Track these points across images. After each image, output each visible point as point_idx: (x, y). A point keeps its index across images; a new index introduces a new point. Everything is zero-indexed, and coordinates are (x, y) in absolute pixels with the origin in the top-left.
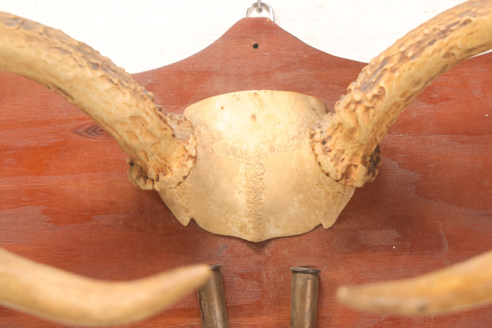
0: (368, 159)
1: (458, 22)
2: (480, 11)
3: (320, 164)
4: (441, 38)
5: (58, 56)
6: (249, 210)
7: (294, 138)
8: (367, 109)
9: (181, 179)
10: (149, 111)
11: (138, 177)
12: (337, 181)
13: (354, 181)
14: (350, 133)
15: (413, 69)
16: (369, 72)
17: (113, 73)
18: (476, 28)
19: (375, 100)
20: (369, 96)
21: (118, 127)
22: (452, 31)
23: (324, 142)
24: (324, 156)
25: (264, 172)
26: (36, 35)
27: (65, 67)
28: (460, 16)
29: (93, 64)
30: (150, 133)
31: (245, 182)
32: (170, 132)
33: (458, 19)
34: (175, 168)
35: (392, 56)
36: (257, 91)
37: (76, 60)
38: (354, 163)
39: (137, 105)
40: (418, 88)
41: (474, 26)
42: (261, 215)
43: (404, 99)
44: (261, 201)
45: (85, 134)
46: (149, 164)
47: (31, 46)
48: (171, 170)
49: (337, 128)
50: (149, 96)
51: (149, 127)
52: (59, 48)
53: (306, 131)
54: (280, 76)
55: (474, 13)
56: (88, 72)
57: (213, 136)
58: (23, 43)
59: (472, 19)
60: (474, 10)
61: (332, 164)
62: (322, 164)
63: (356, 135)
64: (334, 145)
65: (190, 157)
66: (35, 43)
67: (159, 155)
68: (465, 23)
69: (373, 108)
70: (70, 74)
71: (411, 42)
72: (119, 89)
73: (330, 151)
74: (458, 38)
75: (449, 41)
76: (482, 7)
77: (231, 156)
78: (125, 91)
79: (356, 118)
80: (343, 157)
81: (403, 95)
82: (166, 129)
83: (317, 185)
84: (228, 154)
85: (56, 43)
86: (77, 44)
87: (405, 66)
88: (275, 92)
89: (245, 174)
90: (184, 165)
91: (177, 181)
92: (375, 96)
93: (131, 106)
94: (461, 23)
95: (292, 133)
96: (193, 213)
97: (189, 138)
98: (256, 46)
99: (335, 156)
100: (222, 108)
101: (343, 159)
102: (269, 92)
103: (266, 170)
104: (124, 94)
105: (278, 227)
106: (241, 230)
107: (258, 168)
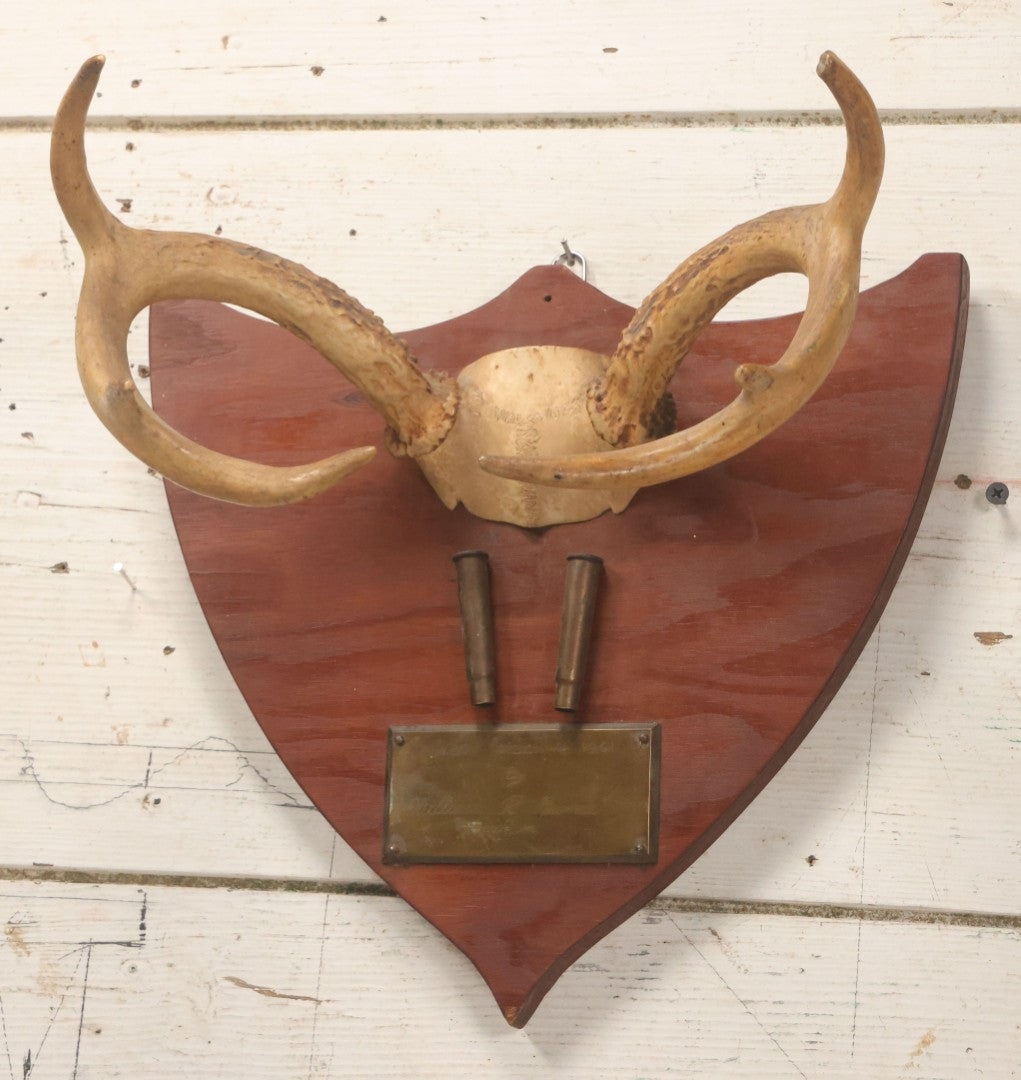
0: (648, 418)
2: (736, 238)
3: (594, 424)
4: (704, 268)
5: (294, 290)
7: (574, 400)
8: (637, 354)
9: (437, 443)
10: (397, 358)
12: (613, 444)
14: (624, 385)
15: (678, 306)
16: (638, 316)
17: (357, 313)
18: (733, 255)
19: (643, 343)
20: (637, 338)
21: (361, 375)
22: (712, 260)
23: (599, 399)
24: (598, 415)
25: (538, 440)
26: (271, 266)
27: (302, 302)
29: (335, 301)
30: (398, 384)
32: (423, 385)
33: (718, 247)
34: (430, 429)
35: (661, 292)
36: (537, 347)
37: (314, 296)
38: (632, 424)
39: (383, 351)
40: (687, 328)
41: (731, 253)
43: (675, 341)
46: (400, 423)
47: (265, 278)
48: (426, 432)
49: (611, 381)
50: (401, 344)
51: (396, 376)
52: (296, 282)
56: (328, 310)
57: (482, 398)
58: (256, 273)
59: (729, 246)
61: (607, 423)
62: (596, 424)
63: (630, 387)
64: (609, 401)
65: (448, 416)
66: (269, 275)
67: (412, 412)
68: (724, 251)
69: (642, 352)
70: (307, 310)
71: (677, 276)
72: (363, 330)
73: (605, 409)
74: (718, 267)
75: (710, 272)
77: (501, 422)
78: (370, 333)
79: (627, 367)
80: (620, 416)
81: (673, 337)
82: (418, 381)
84: (498, 419)
85: (293, 277)
86: (317, 279)
87: (671, 302)
88: (558, 348)
89: (516, 442)
90: (441, 427)
91: (433, 444)
92: (643, 338)
93: (376, 351)
94: (719, 251)
95: (573, 394)
96: (459, 493)
97: (448, 395)
98: (548, 299)
99: (611, 415)
100: (497, 367)
102: (551, 348)
103: (540, 438)
104: (368, 336)
105: (557, 509)
106: (514, 514)
107: (531, 435)
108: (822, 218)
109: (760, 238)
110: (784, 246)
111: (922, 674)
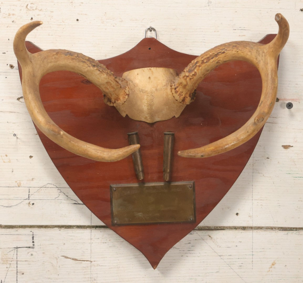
0: (191, 95)
1: (221, 52)
2: (228, 49)
3: (174, 97)
4: (215, 57)
5: (82, 64)
6: (148, 112)
7: (164, 86)
8: (190, 79)
9: (123, 102)
10: (112, 80)
11: (108, 101)
12: (180, 103)
13: (186, 102)
14: (185, 87)
15: (206, 66)
16: (191, 66)
17: (100, 68)
18: (227, 55)
19: (193, 76)
20: (191, 74)
21: (102, 86)
22: (219, 55)
23: (175, 89)
24: (176, 94)
26: (74, 57)
27: (84, 67)
28: (222, 50)
29: (93, 65)
30: (113, 87)
31: (146, 102)
32: (119, 86)
33: (221, 51)
34: (121, 98)
35: (199, 61)
36: (150, 68)
38: (186, 96)
39: (108, 78)
40: (208, 72)
41: (226, 54)
42: (153, 114)
44: (152, 109)
45: (86, 83)
46: (112, 97)
47: (73, 62)
49: (180, 84)
50: (112, 74)
51: (112, 85)
52: (82, 61)
53: (169, 83)
54: (159, 60)
55: (226, 49)
56: (92, 68)
57: (134, 85)
58: (71, 61)
59: (225, 51)
60: (226, 48)
61: (178, 97)
62: (175, 97)
63: (187, 87)
64: (179, 90)
65: (127, 94)
66: (74, 61)
67: (116, 94)
69: (193, 78)
70: (86, 70)
71: (205, 57)
72: (102, 73)
73: (178, 92)
74: (221, 57)
75: (218, 58)
76: (229, 48)
77: (141, 93)
78: (104, 73)
79: (187, 82)
80: (182, 94)
81: (203, 75)
83: (173, 103)
84: (140, 92)
85: (81, 59)
86: (87, 58)
87: (203, 65)
88: (157, 68)
89: (147, 99)
90: (125, 98)
92: (193, 75)
93: (106, 79)
94: (222, 52)
95: (164, 84)
96: (127, 113)
97: (126, 87)
98: (150, 49)
99: (179, 94)
100: (138, 74)
101: (182, 95)
102: (155, 68)
103: (154, 98)
104: (104, 75)
105: (159, 117)
106: (145, 119)
107: (151, 97)
108: (264, 52)
109: (238, 52)
110: (248, 57)
111: (267, 158)
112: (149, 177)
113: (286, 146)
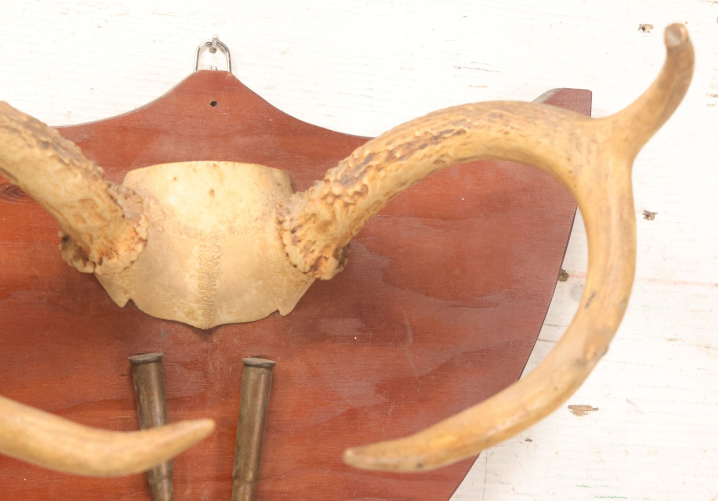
0: (341, 251)
1: (452, 131)
2: (476, 123)
3: (287, 255)
4: (433, 143)
5: (6, 136)
6: (200, 296)
7: (257, 219)
8: (347, 205)
9: (128, 264)
10: (99, 191)
11: (76, 258)
12: (305, 273)
13: (322, 273)
14: (324, 226)
15: (400, 170)
16: (351, 165)
17: (63, 151)
18: (470, 140)
19: (356, 197)
20: (351, 191)
21: (65, 210)
22: (445, 138)
23: (293, 231)
24: (293, 247)
25: (221, 255)
27: (14, 148)
28: (455, 124)
29: (43, 142)
30: (100, 216)
31: (198, 266)
32: (120, 214)
33: (451, 127)
34: (122, 250)
35: (379, 153)
36: (216, 163)
38: (324, 255)
39: (89, 187)
40: (403, 188)
41: (468, 137)
42: (213, 302)
43: (388, 197)
44: (215, 287)
45: (4, 195)
46: (92, 247)
48: (117, 254)
49: (310, 219)
50: (99, 172)
51: (99, 210)
52: (7, 127)
53: (270, 212)
54: (240, 141)
55: (469, 123)
56: (37, 152)
57: (164, 212)
59: (466, 129)
60: (469, 120)
61: (301, 256)
62: (290, 255)
63: (332, 229)
64: (304, 235)
65: (141, 240)
67: (106, 237)
68: (459, 133)
69: (354, 204)
70: (19, 156)
71: (400, 142)
72: (70, 169)
73: (300, 241)
74: (450, 147)
75: (441, 148)
76: (478, 119)
77: (184, 236)
78: (78, 172)
79: (333, 212)
80: (313, 248)
81: (386, 195)
82: (116, 210)
83: (279, 273)
84: (181, 234)
85: (4, 122)
86: (25, 119)
87: (392, 166)
88: (237, 164)
89: (199, 257)
90: (133, 249)
91: (124, 266)
92: (357, 193)
93: (82, 188)
94: (454, 132)
95: (256, 213)
96: (133, 295)
97: (140, 218)
98: (213, 104)
99: (305, 247)
100: (175, 179)
101: (313, 251)
102: (230, 164)
103: (223, 254)
104: (75, 175)
105: (230, 313)
106: (187, 316)
107: (214, 251)
108: (594, 141)
109: (507, 133)
110: (539, 151)
111: (526, 440)
112: (188, 492)
113: (580, 406)
